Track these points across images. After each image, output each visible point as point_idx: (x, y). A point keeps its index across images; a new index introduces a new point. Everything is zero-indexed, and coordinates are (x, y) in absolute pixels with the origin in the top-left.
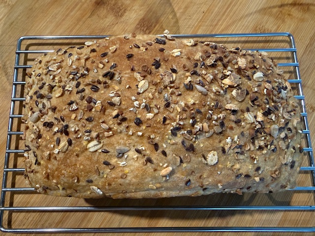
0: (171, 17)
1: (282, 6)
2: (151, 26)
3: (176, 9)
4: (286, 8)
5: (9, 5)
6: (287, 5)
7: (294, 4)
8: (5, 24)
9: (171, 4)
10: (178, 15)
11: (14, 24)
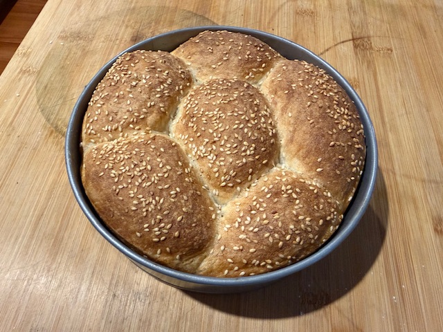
5: (34, 72)
9: (208, 19)
11: (49, 86)
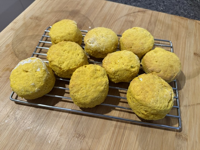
0: (89, 22)
1: (134, 13)
2: (81, 27)
3: (91, 20)
4: (136, 13)
5: (16, 30)
6: (136, 12)
7: (139, 12)
8: (14, 37)
10: (92, 21)
11: (18, 36)
